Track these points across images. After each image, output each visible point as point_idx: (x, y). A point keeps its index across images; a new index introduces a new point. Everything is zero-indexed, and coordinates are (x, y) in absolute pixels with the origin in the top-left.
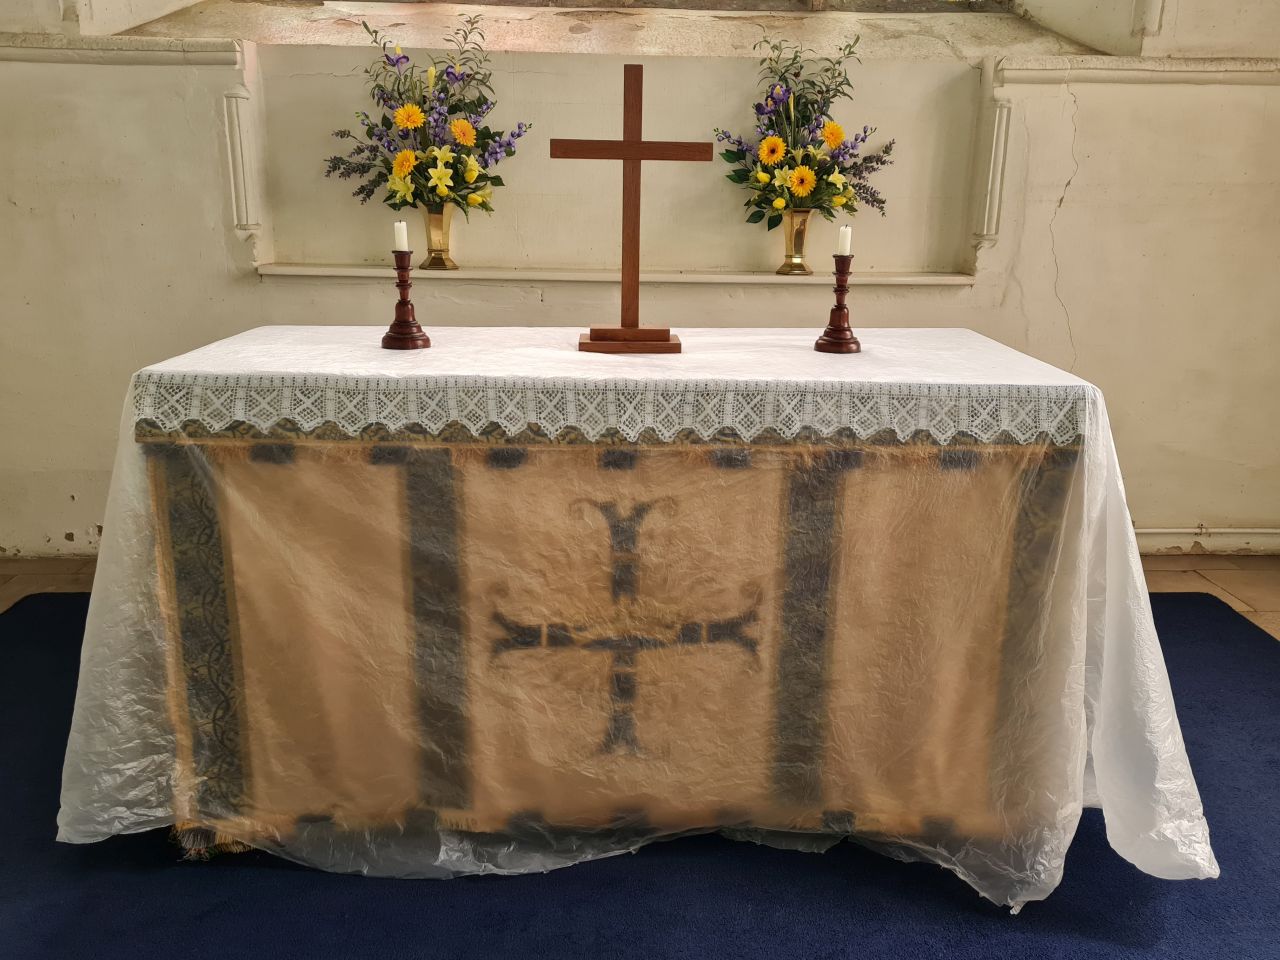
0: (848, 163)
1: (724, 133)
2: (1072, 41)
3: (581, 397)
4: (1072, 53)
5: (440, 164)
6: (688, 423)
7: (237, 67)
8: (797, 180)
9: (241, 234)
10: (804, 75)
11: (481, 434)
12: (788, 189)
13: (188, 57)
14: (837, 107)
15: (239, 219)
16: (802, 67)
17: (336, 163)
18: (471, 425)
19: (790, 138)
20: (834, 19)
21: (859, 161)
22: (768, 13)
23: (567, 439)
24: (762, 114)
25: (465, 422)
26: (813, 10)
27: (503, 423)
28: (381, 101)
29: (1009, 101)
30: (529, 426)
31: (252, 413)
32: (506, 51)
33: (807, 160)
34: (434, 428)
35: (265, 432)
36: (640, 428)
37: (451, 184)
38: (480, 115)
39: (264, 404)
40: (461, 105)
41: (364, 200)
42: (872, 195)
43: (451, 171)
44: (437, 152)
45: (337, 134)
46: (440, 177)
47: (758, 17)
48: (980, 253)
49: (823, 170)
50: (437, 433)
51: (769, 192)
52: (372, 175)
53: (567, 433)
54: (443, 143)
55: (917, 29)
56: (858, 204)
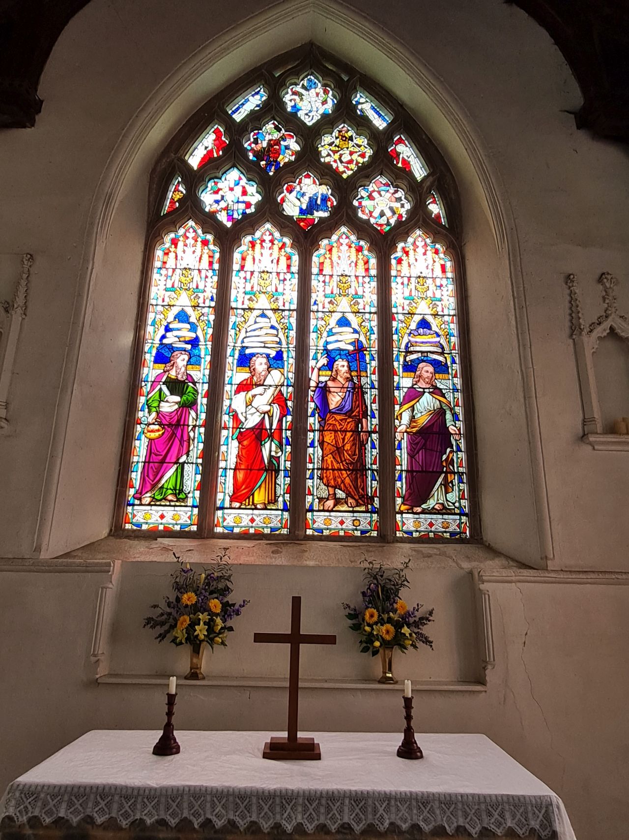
0: (412, 620)
1: (347, 605)
2: (513, 560)
3: (260, 801)
4: (515, 566)
5: (202, 623)
6: (322, 820)
7: (110, 573)
8: (385, 631)
9: (93, 659)
10: (385, 576)
11: (200, 827)
12: (381, 636)
13: (87, 569)
14: (403, 592)
15: (94, 651)
16: (384, 572)
17: (149, 620)
18: (195, 819)
19: (380, 608)
20: (398, 547)
21: (417, 619)
22: (366, 544)
23: (251, 831)
24: (366, 596)
25: (192, 818)
26: (388, 543)
27: (214, 819)
28: (177, 590)
29: (488, 591)
30: (229, 821)
31: (69, 811)
32: (240, 564)
33: (390, 620)
34: (173, 822)
35: (75, 824)
36: (294, 823)
37: (206, 633)
38: (225, 596)
39: (78, 806)
40: (216, 591)
41: (160, 641)
42: (426, 638)
43: (207, 627)
44: (201, 616)
45: (152, 607)
46: (201, 630)
47: (362, 546)
48: (487, 672)
49: (398, 626)
50: (174, 825)
51: (370, 638)
52: (166, 627)
53: (251, 826)
54: (205, 610)
55: (438, 553)
56: (419, 644)
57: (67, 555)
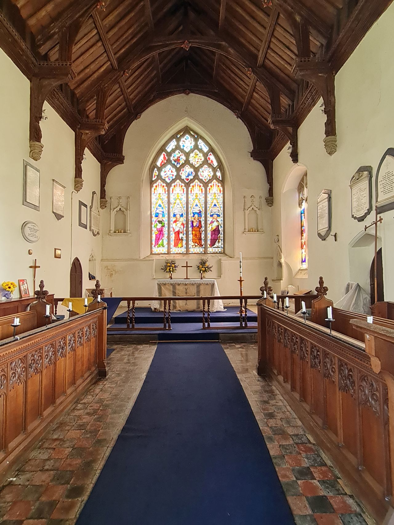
1: (196, 265)
7: (153, 261)
10: (204, 260)
12: (203, 270)
13: (148, 260)
14: (207, 263)
15: (153, 273)
17: (162, 269)
19: (203, 265)
20: (209, 255)
21: (209, 267)
24: (200, 263)
26: (206, 254)
28: (166, 263)
29: (223, 262)
32: (177, 259)
37: (172, 270)
40: (173, 263)
41: (164, 272)
42: (211, 270)
45: (162, 266)
47: (201, 255)
48: (221, 275)
49: (206, 268)
52: (165, 269)
54: (172, 266)
55: (215, 256)
57: (144, 258)
